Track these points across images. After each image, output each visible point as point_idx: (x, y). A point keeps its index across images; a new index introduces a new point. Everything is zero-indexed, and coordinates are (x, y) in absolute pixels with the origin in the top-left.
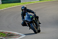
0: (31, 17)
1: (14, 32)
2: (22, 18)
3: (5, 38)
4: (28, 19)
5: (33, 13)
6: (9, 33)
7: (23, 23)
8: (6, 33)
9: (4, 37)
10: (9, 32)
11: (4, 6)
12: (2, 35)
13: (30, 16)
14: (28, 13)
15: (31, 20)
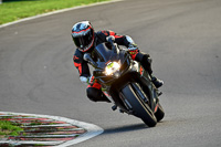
1: (56, 118)
3: (20, 143)
6: (37, 122)
8: (25, 119)
9: (17, 139)
10: (36, 116)
11: (11, 10)
12: (6, 129)
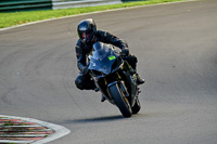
0: (111, 59)
2: (77, 60)
4: (102, 67)
5: (118, 44)
7: (79, 77)
13: (109, 54)
14: (102, 44)
15: (113, 68)
